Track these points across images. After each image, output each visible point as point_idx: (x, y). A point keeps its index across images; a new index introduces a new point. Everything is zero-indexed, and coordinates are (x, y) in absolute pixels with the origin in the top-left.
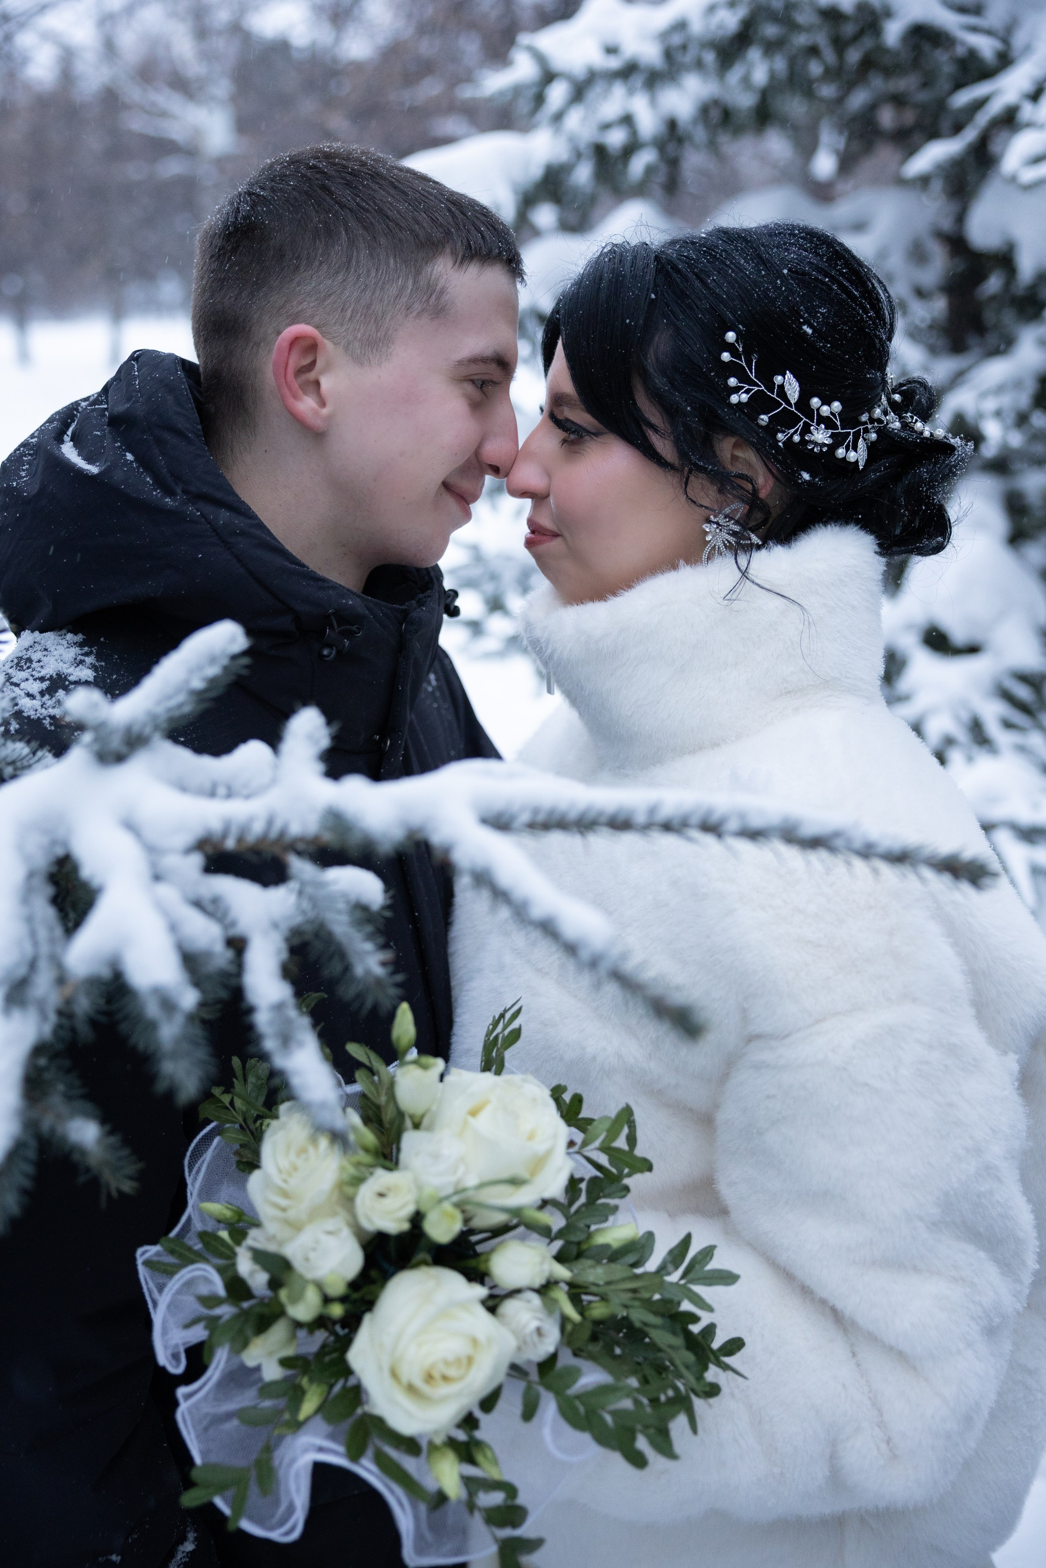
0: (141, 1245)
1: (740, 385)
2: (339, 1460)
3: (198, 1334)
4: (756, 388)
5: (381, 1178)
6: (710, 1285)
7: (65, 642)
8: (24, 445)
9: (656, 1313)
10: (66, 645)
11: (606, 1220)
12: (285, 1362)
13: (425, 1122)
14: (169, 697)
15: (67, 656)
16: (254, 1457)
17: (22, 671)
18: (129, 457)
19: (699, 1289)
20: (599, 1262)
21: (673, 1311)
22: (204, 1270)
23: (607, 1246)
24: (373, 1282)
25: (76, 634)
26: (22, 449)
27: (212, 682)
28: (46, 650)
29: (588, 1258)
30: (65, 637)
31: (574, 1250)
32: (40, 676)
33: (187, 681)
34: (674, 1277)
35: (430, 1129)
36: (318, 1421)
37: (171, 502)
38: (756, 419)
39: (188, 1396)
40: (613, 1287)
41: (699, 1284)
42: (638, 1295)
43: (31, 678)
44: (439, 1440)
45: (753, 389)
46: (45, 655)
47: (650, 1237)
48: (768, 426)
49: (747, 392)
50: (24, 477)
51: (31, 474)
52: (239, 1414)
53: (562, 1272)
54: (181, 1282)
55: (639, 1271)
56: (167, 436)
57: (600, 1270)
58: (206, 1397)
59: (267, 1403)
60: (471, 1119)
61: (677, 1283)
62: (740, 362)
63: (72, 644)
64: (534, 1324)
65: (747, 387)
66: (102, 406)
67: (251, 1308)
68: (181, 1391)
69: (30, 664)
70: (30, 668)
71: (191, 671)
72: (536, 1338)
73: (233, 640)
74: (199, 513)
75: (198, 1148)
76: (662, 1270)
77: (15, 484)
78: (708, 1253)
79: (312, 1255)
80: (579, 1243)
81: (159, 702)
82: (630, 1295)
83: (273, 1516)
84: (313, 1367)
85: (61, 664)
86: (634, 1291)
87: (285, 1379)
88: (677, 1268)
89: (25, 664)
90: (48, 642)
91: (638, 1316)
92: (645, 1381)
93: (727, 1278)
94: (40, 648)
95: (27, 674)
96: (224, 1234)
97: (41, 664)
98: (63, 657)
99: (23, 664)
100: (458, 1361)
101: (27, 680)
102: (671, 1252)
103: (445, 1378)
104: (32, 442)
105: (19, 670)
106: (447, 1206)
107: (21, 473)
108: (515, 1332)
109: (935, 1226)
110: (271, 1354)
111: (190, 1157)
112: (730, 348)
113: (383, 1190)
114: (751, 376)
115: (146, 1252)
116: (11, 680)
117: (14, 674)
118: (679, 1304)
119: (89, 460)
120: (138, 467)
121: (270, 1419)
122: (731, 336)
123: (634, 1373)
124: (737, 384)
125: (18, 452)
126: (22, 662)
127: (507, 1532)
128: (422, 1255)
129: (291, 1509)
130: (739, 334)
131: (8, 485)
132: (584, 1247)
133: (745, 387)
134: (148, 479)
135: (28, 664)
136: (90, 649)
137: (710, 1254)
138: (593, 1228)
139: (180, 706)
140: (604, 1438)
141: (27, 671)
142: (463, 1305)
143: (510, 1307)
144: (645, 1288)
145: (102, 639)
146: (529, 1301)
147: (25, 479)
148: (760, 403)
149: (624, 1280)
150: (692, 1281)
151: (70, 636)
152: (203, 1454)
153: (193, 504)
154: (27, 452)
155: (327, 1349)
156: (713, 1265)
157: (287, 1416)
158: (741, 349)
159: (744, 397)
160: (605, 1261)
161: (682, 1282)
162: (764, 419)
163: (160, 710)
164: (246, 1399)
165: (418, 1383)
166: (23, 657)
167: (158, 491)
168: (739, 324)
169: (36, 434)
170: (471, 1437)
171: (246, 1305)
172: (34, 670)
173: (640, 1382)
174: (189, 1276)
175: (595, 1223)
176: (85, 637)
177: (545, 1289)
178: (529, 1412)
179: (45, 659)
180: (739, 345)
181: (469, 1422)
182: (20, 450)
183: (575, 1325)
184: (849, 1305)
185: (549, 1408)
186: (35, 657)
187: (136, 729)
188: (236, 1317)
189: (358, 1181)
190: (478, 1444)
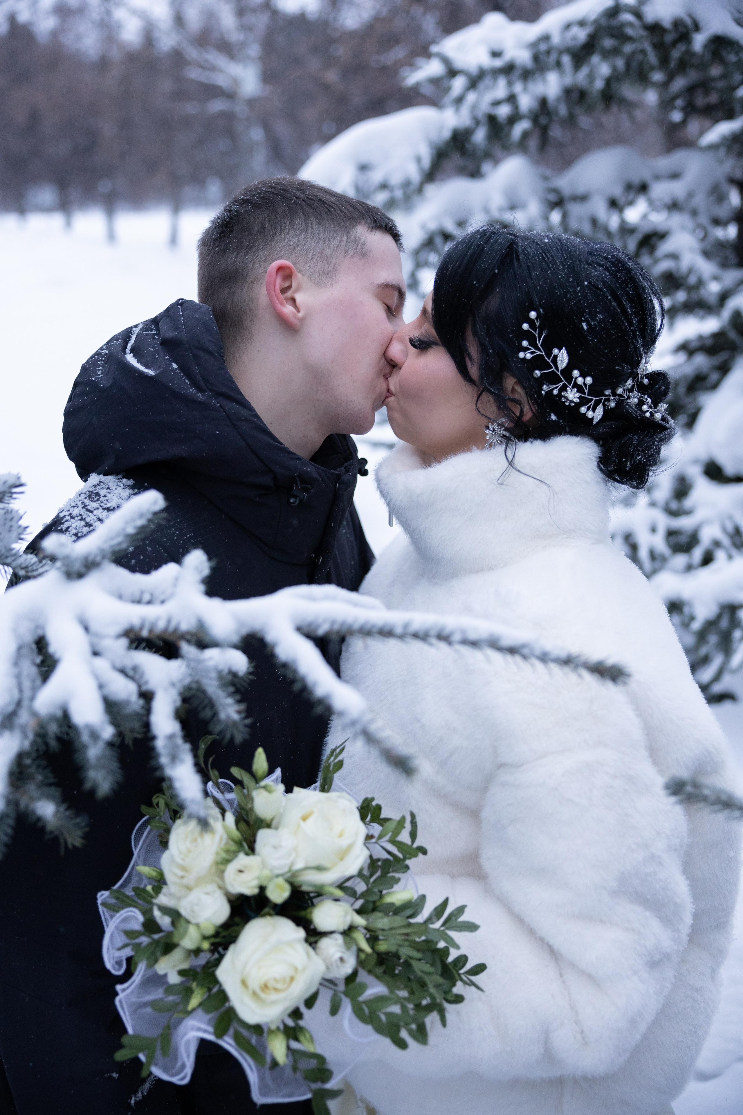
0: (100, 890)
1: (529, 347)
2: (211, 1037)
3: (128, 952)
4: (539, 353)
5: (242, 860)
6: (460, 931)
7: (122, 485)
8: (97, 354)
9: (418, 950)
10: (122, 487)
11: (392, 887)
12: (182, 973)
13: (274, 824)
14: (112, 539)
15: (124, 494)
16: (160, 1031)
17: (93, 501)
18: (175, 366)
19: (452, 933)
20: (387, 914)
21: (433, 948)
22: (134, 912)
23: (392, 904)
24: (237, 925)
25: (129, 480)
26: (96, 357)
27: (142, 529)
28: (109, 488)
29: (380, 911)
30: (121, 481)
31: (371, 906)
32: (106, 507)
33: (124, 529)
34: (437, 925)
35: (276, 828)
36: (200, 1012)
37: (201, 396)
38: (533, 372)
39: (124, 990)
40: (393, 932)
41: (453, 930)
42: (410, 938)
43: (100, 508)
44: (273, 1027)
45: (536, 352)
46: (108, 492)
47: (423, 898)
48: (539, 378)
49: (532, 353)
50: (100, 375)
51: (105, 373)
52: (152, 1004)
53: (360, 921)
54: (120, 918)
55: (412, 921)
56: (202, 354)
57: (386, 920)
58: (132, 992)
59: (171, 998)
60: (302, 823)
61: (438, 930)
62: (534, 333)
63: (127, 486)
64: (338, 955)
65: (533, 350)
66: (152, 332)
67: (160, 938)
68: (119, 987)
69: (98, 498)
70: (99, 500)
71: (127, 523)
72: (339, 963)
73: (155, 502)
74: (219, 405)
75: (140, 828)
76: (429, 920)
77: (94, 379)
78: (461, 910)
79: (196, 908)
80: (374, 902)
81: (105, 542)
82: (403, 937)
83: (174, 1068)
84: (199, 976)
85: (120, 500)
86: (407, 935)
87: (182, 983)
88: (438, 919)
89: (95, 497)
90: (111, 483)
91: (405, 952)
92: (412, 993)
93: (472, 927)
94: (105, 487)
95: (98, 505)
96: (149, 888)
97: (106, 498)
98: (121, 495)
99: (94, 497)
100: (284, 980)
101: (98, 509)
102: (436, 909)
103: (276, 990)
104: (103, 353)
105: (92, 501)
106: (281, 881)
107: (97, 372)
108: (325, 960)
109: (615, 893)
110: (174, 966)
111: (136, 834)
112: (531, 322)
113: (242, 869)
114: (538, 344)
115: (103, 895)
116: (87, 508)
117: (89, 503)
118: (437, 943)
119: (147, 367)
120: (180, 373)
121: (173, 1008)
122: (533, 315)
123: (406, 987)
124: (528, 346)
125: (93, 358)
126: (93, 495)
127: (318, 1085)
128: (267, 910)
129: (183, 1066)
130: (538, 313)
131: (88, 379)
132: (378, 904)
133: (531, 349)
134: (187, 381)
135: (97, 498)
136: (138, 491)
137: (462, 912)
138: (384, 892)
139: (119, 544)
140: (380, 1029)
141: (97, 502)
142: (290, 944)
143: (324, 943)
144: (415, 933)
145: (146, 484)
146: (336, 940)
147: (101, 376)
148: (538, 362)
149: (400, 927)
150: (449, 928)
151: (125, 480)
152: (133, 1026)
153: (215, 398)
154: (100, 359)
155: (209, 965)
156: (462, 919)
157: (181, 1007)
158: (537, 324)
159: (529, 356)
160: (391, 914)
161: (442, 929)
162: (538, 373)
163: (106, 546)
164: (157, 994)
165: (258, 991)
166: (93, 492)
167: (193, 389)
168: (541, 308)
169: (105, 347)
170: (297, 1025)
171: (156, 936)
172: (102, 502)
173: (409, 993)
174: (125, 915)
175: (385, 889)
176: (135, 482)
177: (348, 932)
178: (334, 1010)
179: (109, 496)
180: (537, 322)
181: (296, 1014)
182: (95, 357)
183: (368, 955)
184: (557, 942)
185: (347, 1009)
186: (102, 492)
187: (91, 558)
188: (150, 945)
189: (227, 861)
190: (301, 1029)
